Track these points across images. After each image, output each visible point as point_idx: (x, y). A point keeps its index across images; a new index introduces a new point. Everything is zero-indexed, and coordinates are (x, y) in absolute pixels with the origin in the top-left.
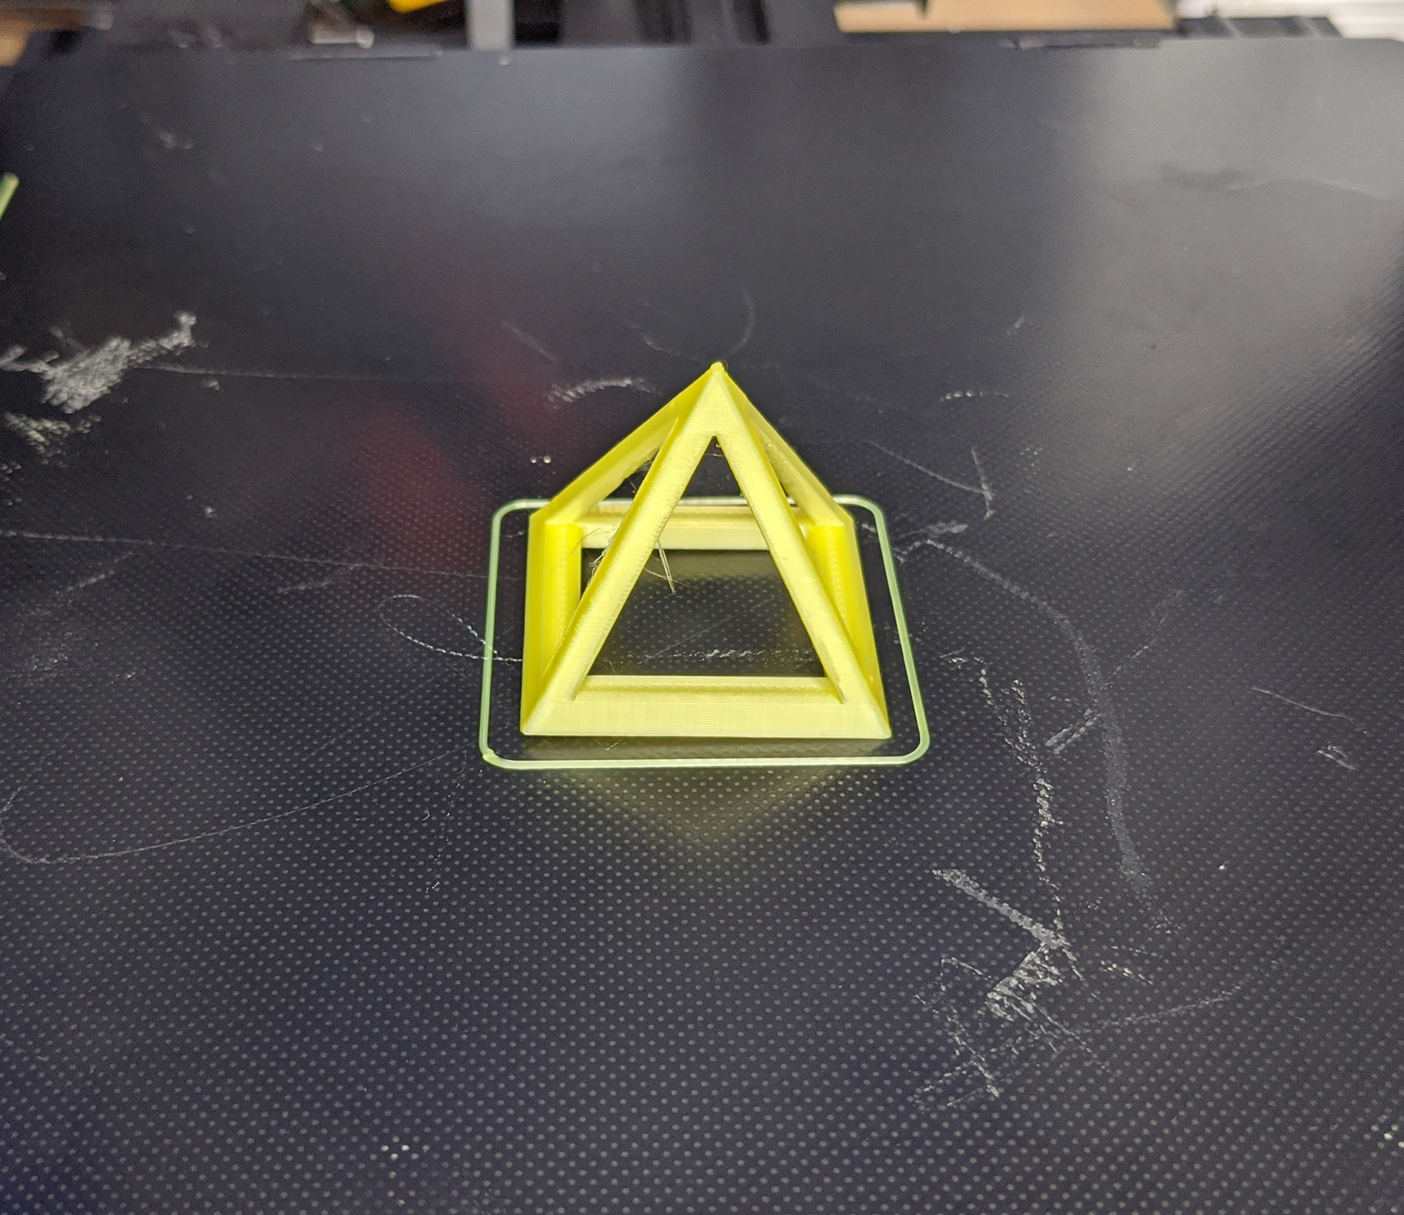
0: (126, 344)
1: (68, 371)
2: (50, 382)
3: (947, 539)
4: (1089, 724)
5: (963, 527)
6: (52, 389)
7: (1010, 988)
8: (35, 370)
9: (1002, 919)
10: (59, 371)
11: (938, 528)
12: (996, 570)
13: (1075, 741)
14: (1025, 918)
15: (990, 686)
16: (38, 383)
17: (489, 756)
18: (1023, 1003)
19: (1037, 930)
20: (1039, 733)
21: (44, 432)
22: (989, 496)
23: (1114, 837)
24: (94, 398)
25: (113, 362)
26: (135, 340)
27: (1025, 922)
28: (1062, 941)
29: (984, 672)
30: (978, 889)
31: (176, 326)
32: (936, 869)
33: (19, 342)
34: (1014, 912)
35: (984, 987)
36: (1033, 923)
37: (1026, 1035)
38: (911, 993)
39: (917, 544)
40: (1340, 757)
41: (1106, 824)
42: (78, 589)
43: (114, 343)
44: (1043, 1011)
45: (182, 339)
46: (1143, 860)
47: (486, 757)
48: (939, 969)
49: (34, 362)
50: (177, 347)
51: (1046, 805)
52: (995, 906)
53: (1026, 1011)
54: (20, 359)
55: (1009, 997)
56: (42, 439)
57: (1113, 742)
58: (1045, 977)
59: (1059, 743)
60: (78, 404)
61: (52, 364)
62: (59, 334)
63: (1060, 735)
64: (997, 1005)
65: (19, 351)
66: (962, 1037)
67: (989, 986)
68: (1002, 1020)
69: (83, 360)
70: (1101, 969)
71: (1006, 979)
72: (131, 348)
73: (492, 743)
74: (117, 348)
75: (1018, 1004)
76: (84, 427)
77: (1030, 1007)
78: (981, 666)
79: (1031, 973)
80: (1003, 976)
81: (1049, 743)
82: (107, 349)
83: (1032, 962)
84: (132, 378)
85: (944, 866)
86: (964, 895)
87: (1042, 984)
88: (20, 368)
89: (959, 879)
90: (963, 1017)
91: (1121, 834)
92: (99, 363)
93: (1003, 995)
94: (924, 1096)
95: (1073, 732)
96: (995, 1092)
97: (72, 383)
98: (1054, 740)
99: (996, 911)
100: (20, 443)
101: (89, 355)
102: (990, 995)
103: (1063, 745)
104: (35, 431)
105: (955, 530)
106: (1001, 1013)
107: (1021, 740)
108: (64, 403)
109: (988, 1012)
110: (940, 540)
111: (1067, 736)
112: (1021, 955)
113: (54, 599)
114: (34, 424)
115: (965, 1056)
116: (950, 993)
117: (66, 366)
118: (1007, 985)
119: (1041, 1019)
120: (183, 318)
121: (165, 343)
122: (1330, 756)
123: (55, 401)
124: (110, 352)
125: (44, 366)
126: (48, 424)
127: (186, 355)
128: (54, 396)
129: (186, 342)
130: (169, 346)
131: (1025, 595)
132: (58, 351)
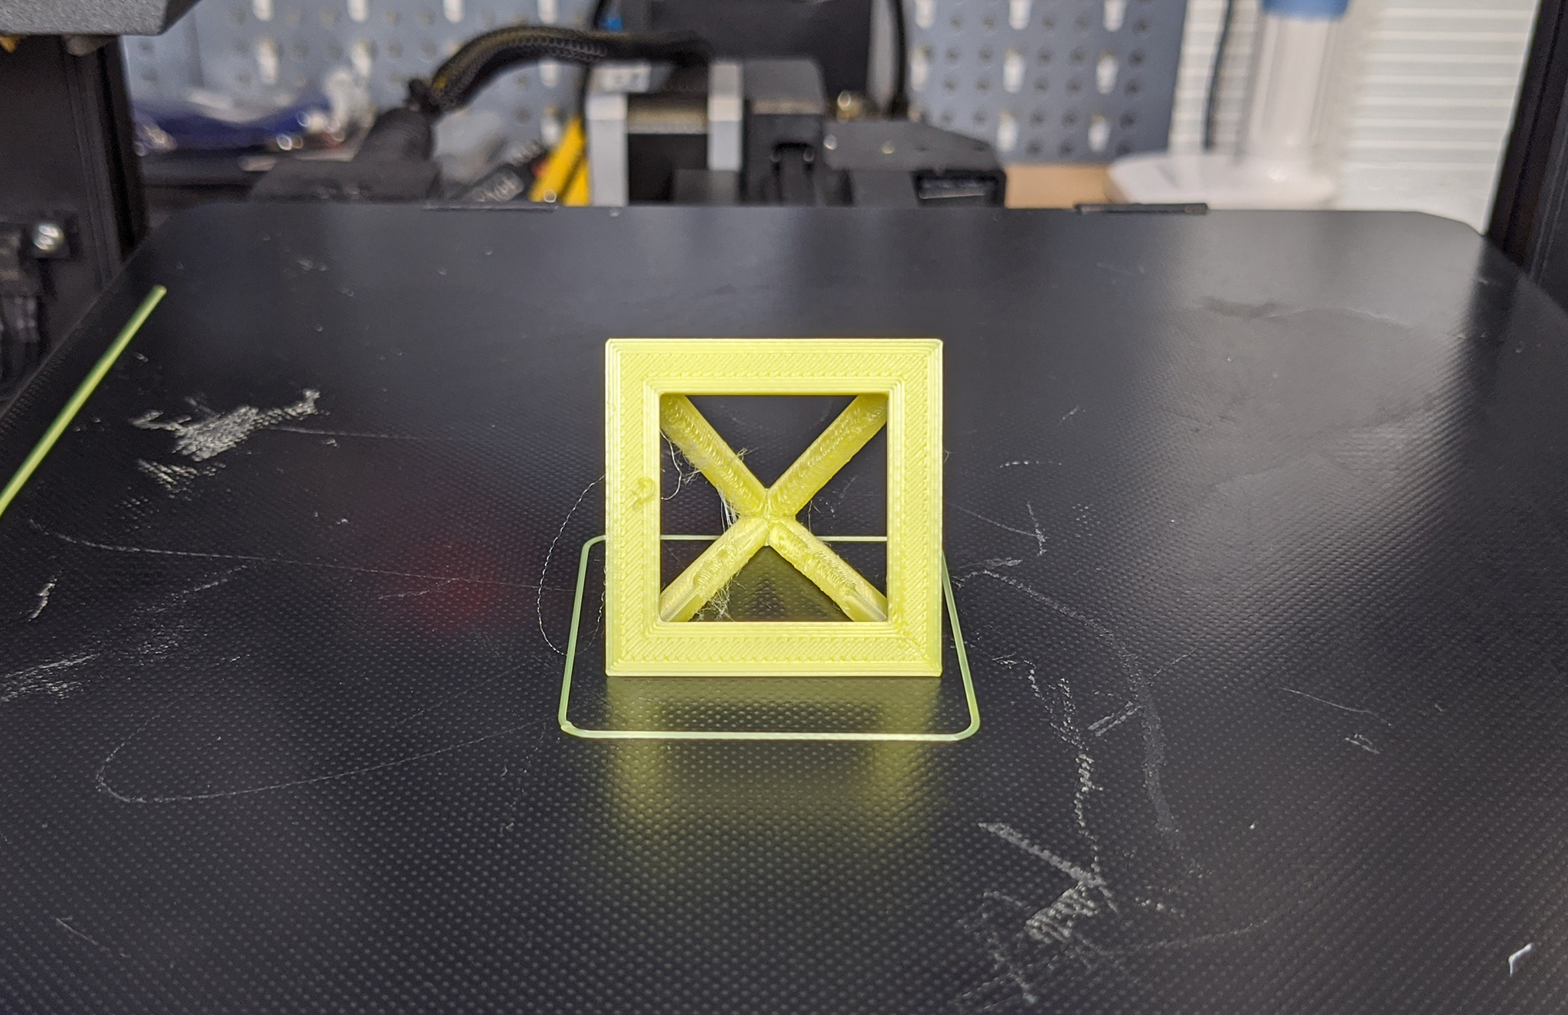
0: (254, 411)
1: (199, 430)
2: (182, 438)
3: (1002, 570)
4: (1129, 713)
5: (1017, 561)
6: (182, 443)
7: (1047, 917)
8: (169, 428)
9: (1043, 863)
10: (191, 430)
11: (994, 562)
12: (1046, 595)
13: (1116, 726)
14: (1065, 863)
15: (1038, 682)
16: (172, 438)
17: (567, 727)
18: (1060, 929)
19: (1076, 871)
20: (1083, 718)
21: (173, 475)
22: (1042, 539)
23: (1151, 801)
24: (220, 450)
25: (239, 425)
26: (262, 409)
27: (1065, 866)
28: (1099, 881)
29: (1032, 672)
30: (1022, 839)
31: (303, 399)
32: (982, 822)
33: (158, 410)
34: (1055, 857)
35: (1023, 916)
36: (1071, 867)
37: (1061, 954)
38: (954, 920)
39: (974, 573)
40: (1366, 743)
41: (1143, 791)
42: (192, 593)
43: (243, 410)
44: (1080, 936)
45: (307, 408)
46: (1177, 819)
47: (563, 728)
48: (981, 901)
49: (168, 423)
50: (301, 414)
51: (1087, 775)
52: (1037, 853)
53: (1062, 935)
54: (155, 421)
55: (1047, 925)
56: (170, 480)
57: (1152, 727)
58: (1082, 909)
59: (1101, 727)
60: (206, 455)
61: (185, 424)
62: (193, 403)
63: (1102, 721)
64: (1035, 930)
65: (155, 414)
66: (1002, 955)
67: (1027, 915)
68: (1041, 942)
69: (213, 422)
70: (1135, 904)
71: (1045, 910)
72: (257, 414)
73: (570, 717)
74: (245, 414)
75: (1055, 930)
76: (211, 472)
77: (1066, 933)
78: (1032, 667)
79: (1069, 906)
80: (1042, 908)
81: (1091, 728)
82: (236, 414)
83: (1071, 897)
84: (256, 436)
85: (989, 820)
86: (1008, 843)
87: (1079, 916)
88: (155, 427)
89: (1003, 831)
90: (1003, 939)
91: (1157, 798)
92: (228, 424)
93: (1041, 922)
94: (963, 1001)
95: (1114, 719)
96: (1031, 999)
97: (201, 438)
98: (1096, 725)
99: (1037, 856)
100: (151, 484)
101: (219, 419)
102: (1029, 922)
103: (1105, 730)
104: (164, 474)
105: (1010, 564)
106: (1039, 937)
107: (1066, 724)
108: (194, 453)
109: (1027, 934)
110: (995, 571)
111: (1108, 723)
112: (1058, 892)
113: (170, 600)
114: (164, 469)
115: (1004, 969)
116: (990, 920)
117: (197, 426)
118: (1046, 915)
119: (1076, 942)
120: (308, 393)
121: (290, 411)
122: (1356, 743)
123: (185, 452)
124: (239, 417)
125: (177, 426)
126: (177, 469)
127: (308, 420)
128: (184, 448)
129: (309, 411)
130: (294, 414)
131: (1073, 614)
132: (191, 415)
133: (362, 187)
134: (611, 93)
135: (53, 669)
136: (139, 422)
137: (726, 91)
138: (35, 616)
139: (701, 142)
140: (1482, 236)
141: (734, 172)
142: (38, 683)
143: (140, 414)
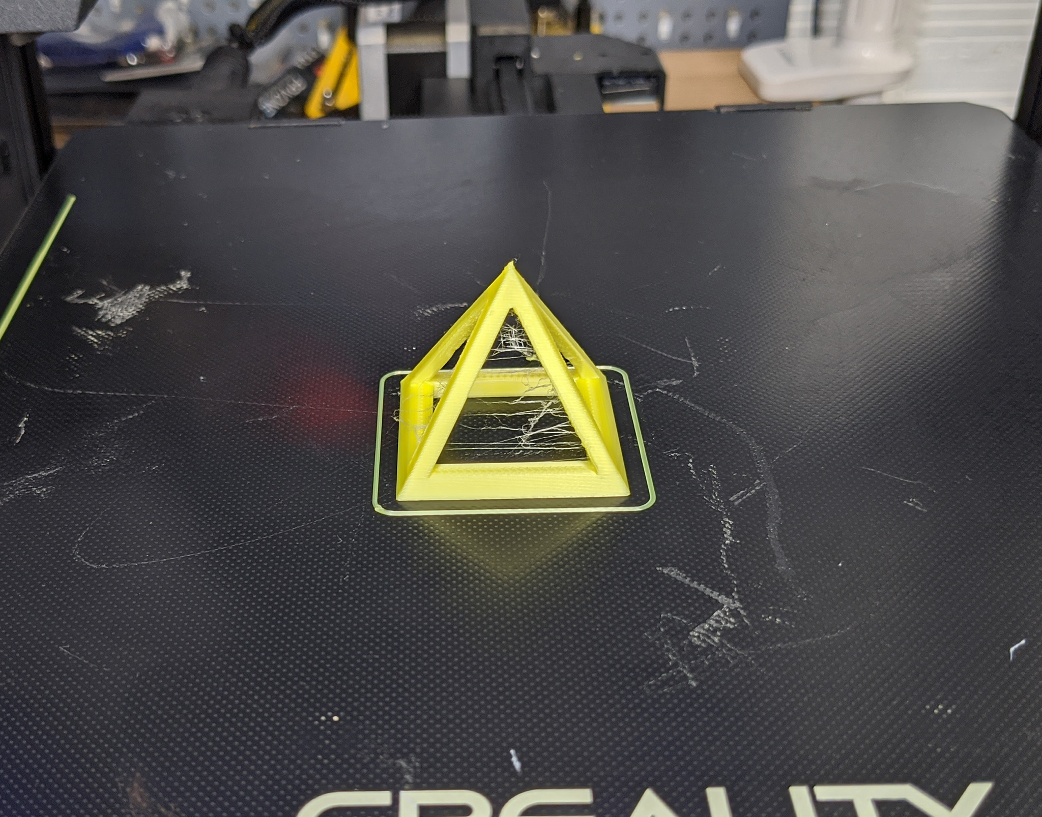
0: (147, 288)
1: (112, 302)
2: (100, 309)
3: (669, 388)
4: (757, 488)
5: (679, 382)
6: (101, 313)
7: (704, 629)
8: (91, 303)
9: (700, 593)
10: (106, 303)
11: (663, 383)
12: (700, 405)
13: (748, 497)
14: (715, 593)
15: (695, 468)
16: (93, 310)
17: (379, 509)
18: (712, 637)
19: (722, 599)
20: (726, 493)
21: (96, 337)
22: (696, 364)
23: (772, 549)
24: (128, 318)
25: (139, 298)
26: (153, 287)
27: (715, 595)
28: (738, 604)
29: (691, 461)
30: (686, 578)
31: (180, 278)
32: (659, 567)
33: (81, 289)
34: (708, 589)
35: (687, 629)
36: (719, 595)
37: (714, 654)
38: (642, 633)
39: (650, 391)
40: (917, 504)
41: (767, 542)
42: (121, 421)
43: (140, 288)
44: (725, 641)
45: (184, 285)
46: (789, 561)
47: (376, 509)
48: (660, 619)
49: (90, 298)
50: (179, 289)
51: (729, 532)
52: (696, 586)
53: (713, 641)
54: (80, 297)
55: (703, 634)
56: (96, 341)
57: (773, 497)
58: (727, 623)
59: (738, 499)
60: (118, 322)
61: (101, 299)
62: (105, 283)
63: (739, 494)
64: (695, 639)
65: (80, 292)
66: (674, 655)
67: (690, 629)
68: (699, 646)
69: (120, 297)
70: (761, 620)
71: (702, 625)
72: (150, 290)
73: (380, 502)
74: (141, 290)
75: (709, 638)
76: (123, 334)
77: (716, 639)
78: (690, 457)
79: (717, 621)
80: (699, 624)
81: (731, 499)
82: (135, 290)
83: (718, 616)
84: (151, 307)
85: (664, 566)
86: (676, 580)
87: (724, 627)
88: (82, 302)
89: (673, 573)
90: (674, 645)
91: (776, 547)
92: (131, 298)
93: (700, 633)
94: (649, 686)
95: (747, 492)
96: (694, 684)
97: (114, 309)
98: (735, 497)
99: (696, 589)
100: (83, 343)
101: (125, 294)
102: (691, 633)
103: (740, 500)
104: (91, 336)
105: (674, 383)
106: (698, 643)
107: (714, 497)
108: (110, 321)
109: (690, 642)
110: (664, 389)
111: (743, 495)
112: (711, 612)
113: (107, 427)
114: (91, 333)
115: (676, 665)
116: (666, 632)
117: (109, 301)
118: (703, 628)
119: (722, 645)
120: (183, 273)
121: (171, 287)
122: (911, 504)
123: (104, 320)
124: (138, 292)
125: (96, 301)
126: (100, 332)
127: (185, 294)
128: (103, 317)
129: (185, 286)
130: (174, 289)
131: (718, 419)
132: (104, 292)
133: (205, 112)
134: (375, 24)
135: (35, 478)
136: (69, 299)
137: (458, 20)
138: (18, 441)
139: (440, 59)
140: (1013, 121)
141: (466, 79)
142: (26, 488)
143: (70, 293)
